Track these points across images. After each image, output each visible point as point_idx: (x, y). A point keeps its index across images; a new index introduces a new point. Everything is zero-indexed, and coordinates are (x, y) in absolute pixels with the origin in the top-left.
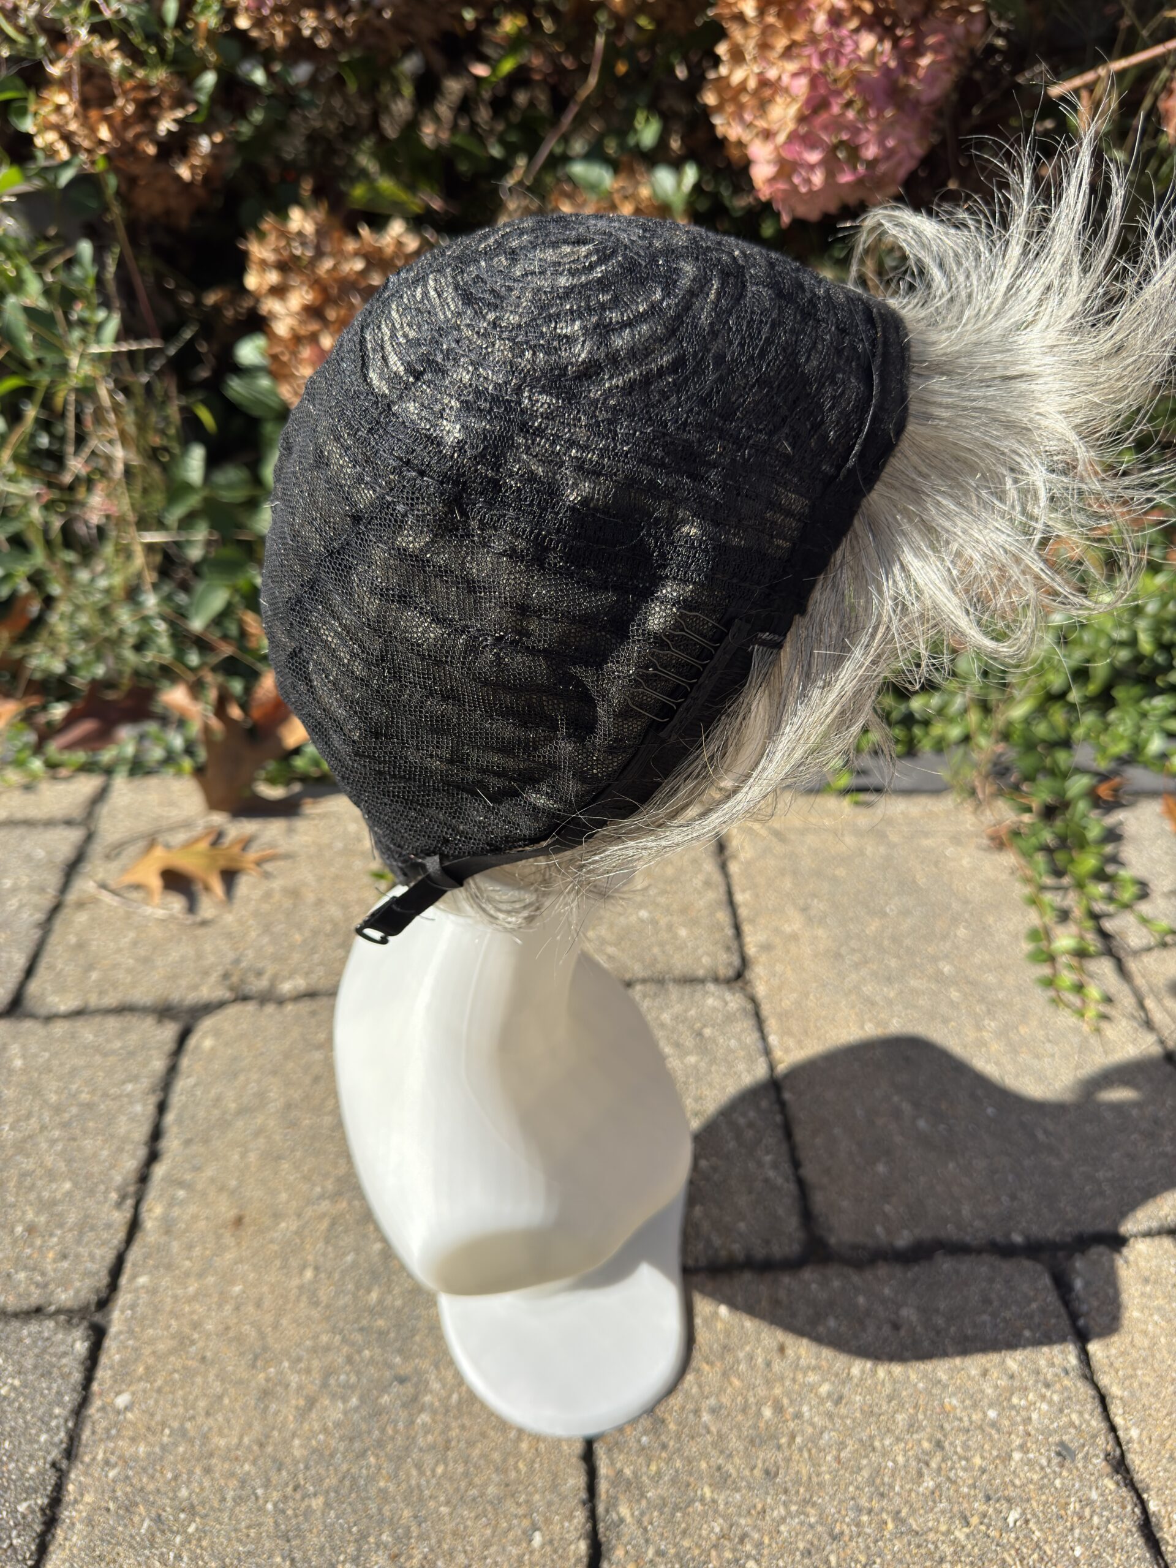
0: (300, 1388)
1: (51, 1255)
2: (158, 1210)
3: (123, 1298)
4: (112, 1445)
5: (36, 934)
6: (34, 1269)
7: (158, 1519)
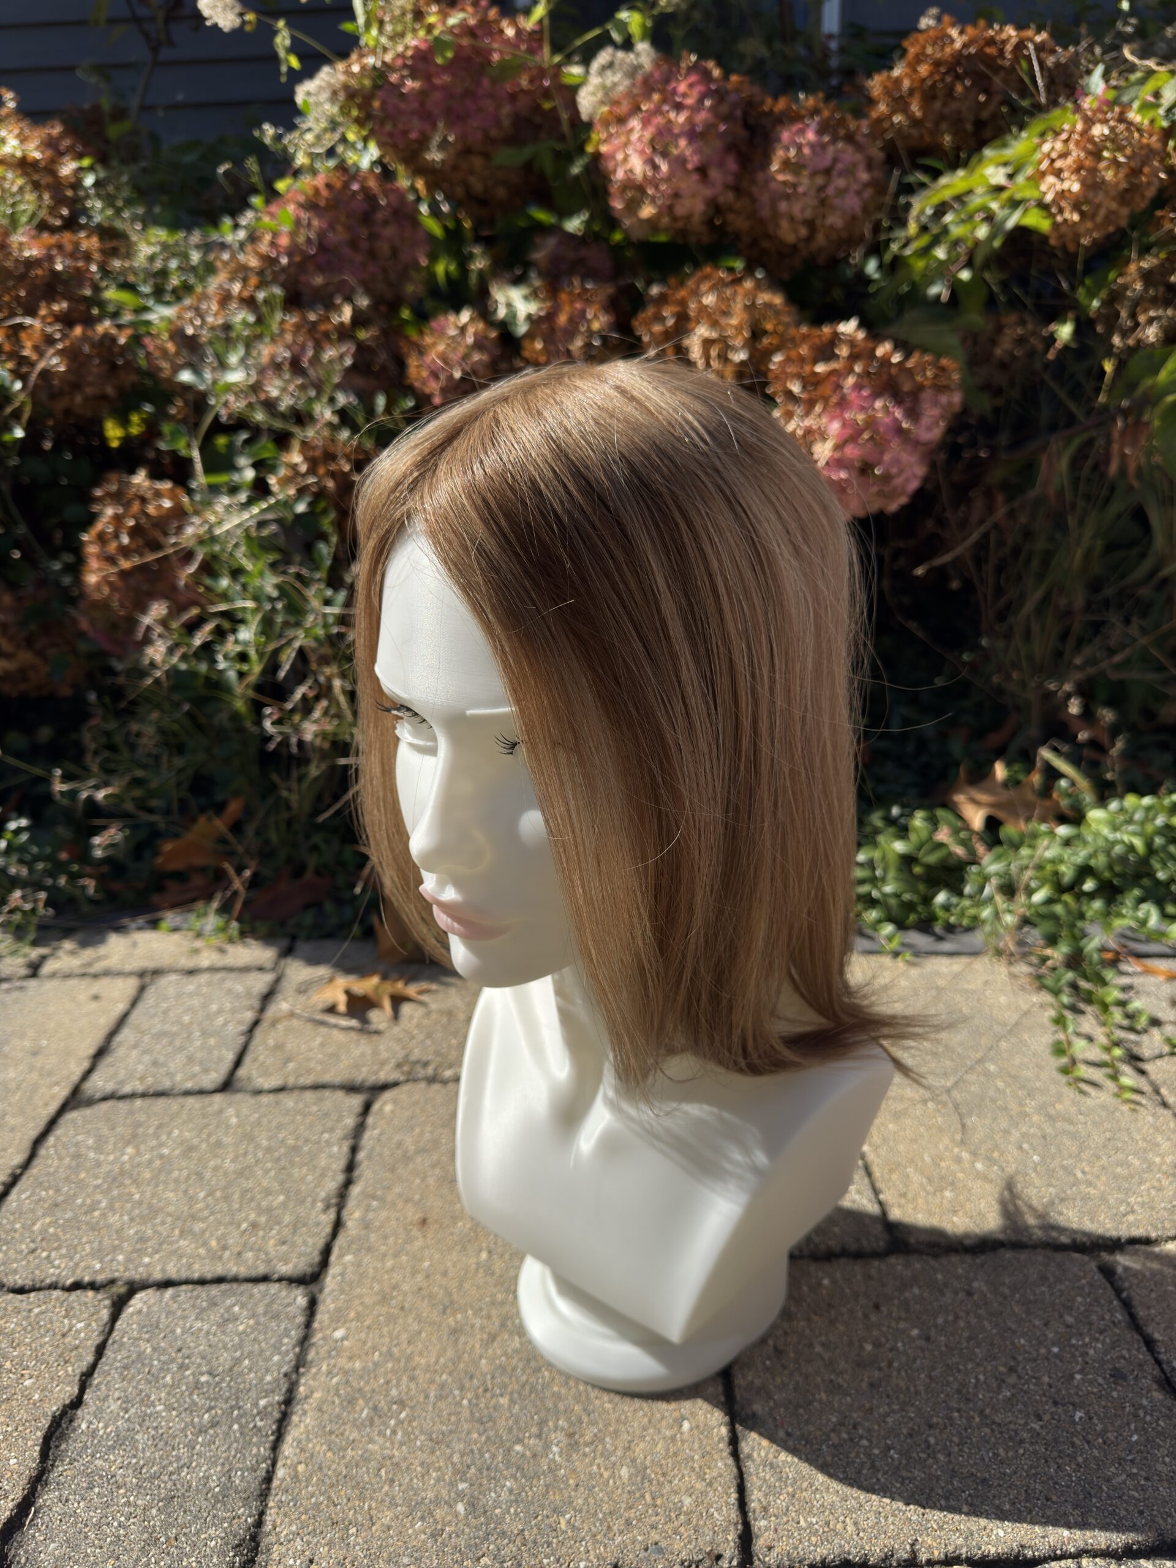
0: (482, 1328)
1: (272, 1242)
2: (357, 1215)
3: (334, 1270)
4: (332, 1362)
5: (241, 1040)
6: (259, 1250)
7: (375, 1408)
